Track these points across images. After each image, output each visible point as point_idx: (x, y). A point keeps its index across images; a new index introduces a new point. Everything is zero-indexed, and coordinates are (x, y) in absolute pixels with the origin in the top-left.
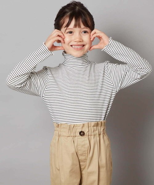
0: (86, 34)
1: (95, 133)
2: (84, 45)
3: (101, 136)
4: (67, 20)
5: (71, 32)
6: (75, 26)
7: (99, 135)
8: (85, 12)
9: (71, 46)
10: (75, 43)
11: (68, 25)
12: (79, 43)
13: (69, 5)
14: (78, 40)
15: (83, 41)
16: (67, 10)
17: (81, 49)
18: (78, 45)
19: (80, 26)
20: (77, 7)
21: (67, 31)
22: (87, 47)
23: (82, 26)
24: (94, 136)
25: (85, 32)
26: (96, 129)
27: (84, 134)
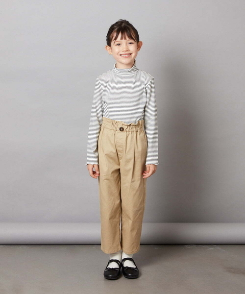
0: (132, 44)
1: (133, 130)
2: (131, 54)
3: (138, 133)
4: (115, 34)
5: (119, 45)
6: (122, 39)
7: (137, 132)
8: (130, 27)
9: (121, 55)
10: (123, 53)
11: (116, 39)
12: (127, 52)
13: (117, 23)
14: (125, 50)
15: (129, 50)
17: (128, 57)
18: (126, 54)
19: (125, 39)
21: (116, 43)
22: (133, 55)
23: (127, 39)
24: (132, 132)
26: (133, 127)
27: (123, 130)
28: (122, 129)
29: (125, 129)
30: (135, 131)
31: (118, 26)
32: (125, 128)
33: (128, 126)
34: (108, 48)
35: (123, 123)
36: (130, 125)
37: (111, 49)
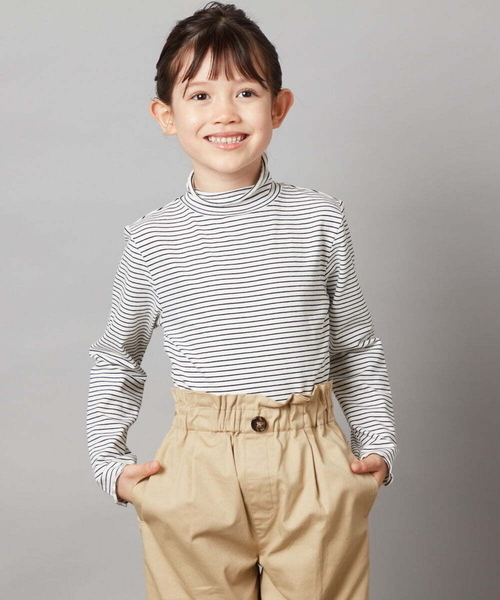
0: (252, 98)
1: (300, 421)
2: (245, 136)
3: (320, 430)
4: (189, 58)
5: (202, 96)
6: (215, 74)
7: (314, 427)
9: (207, 138)
10: (218, 129)
11: (191, 74)
12: (230, 129)
14: (223, 117)
15: (240, 121)
17: (236, 147)
18: (227, 136)
19: (230, 76)
21: (192, 90)
22: (254, 140)
23: (238, 76)
24: (297, 429)
25: (248, 94)
26: (302, 409)
27: (265, 425)
28: (259, 425)
29: (271, 422)
30: (308, 425)
31: (202, 27)
32: (271, 416)
33: (281, 408)
34: (162, 108)
35: (262, 398)
36: (289, 405)
37: (172, 112)
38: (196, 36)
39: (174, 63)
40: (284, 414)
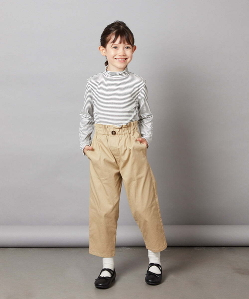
0: (129, 49)
1: (125, 132)
2: (126, 59)
3: (132, 134)
4: (113, 37)
5: (116, 48)
7: (130, 133)
8: (126, 30)
9: (116, 59)
10: (119, 57)
11: (114, 42)
12: (123, 57)
13: (113, 24)
14: (121, 54)
15: (126, 55)
16: (112, 29)
17: (124, 62)
18: (122, 59)
19: (124, 43)
20: (121, 27)
21: (113, 46)
22: (128, 60)
23: (126, 43)
24: (124, 134)
25: (127, 48)
26: (125, 129)
27: (115, 133)
28: (114, 133)
29: (117, 132)
30: (128, 133)
31: (115, 29)
32: (117, 131)
33: (120, 129)
34: (102, 48)
35: (115, 126)
36: (122, 128)
37: (106, 50)
38: (115, 31)
39: (108, 38)
40: (121, 130)
